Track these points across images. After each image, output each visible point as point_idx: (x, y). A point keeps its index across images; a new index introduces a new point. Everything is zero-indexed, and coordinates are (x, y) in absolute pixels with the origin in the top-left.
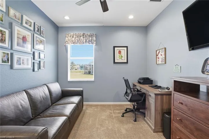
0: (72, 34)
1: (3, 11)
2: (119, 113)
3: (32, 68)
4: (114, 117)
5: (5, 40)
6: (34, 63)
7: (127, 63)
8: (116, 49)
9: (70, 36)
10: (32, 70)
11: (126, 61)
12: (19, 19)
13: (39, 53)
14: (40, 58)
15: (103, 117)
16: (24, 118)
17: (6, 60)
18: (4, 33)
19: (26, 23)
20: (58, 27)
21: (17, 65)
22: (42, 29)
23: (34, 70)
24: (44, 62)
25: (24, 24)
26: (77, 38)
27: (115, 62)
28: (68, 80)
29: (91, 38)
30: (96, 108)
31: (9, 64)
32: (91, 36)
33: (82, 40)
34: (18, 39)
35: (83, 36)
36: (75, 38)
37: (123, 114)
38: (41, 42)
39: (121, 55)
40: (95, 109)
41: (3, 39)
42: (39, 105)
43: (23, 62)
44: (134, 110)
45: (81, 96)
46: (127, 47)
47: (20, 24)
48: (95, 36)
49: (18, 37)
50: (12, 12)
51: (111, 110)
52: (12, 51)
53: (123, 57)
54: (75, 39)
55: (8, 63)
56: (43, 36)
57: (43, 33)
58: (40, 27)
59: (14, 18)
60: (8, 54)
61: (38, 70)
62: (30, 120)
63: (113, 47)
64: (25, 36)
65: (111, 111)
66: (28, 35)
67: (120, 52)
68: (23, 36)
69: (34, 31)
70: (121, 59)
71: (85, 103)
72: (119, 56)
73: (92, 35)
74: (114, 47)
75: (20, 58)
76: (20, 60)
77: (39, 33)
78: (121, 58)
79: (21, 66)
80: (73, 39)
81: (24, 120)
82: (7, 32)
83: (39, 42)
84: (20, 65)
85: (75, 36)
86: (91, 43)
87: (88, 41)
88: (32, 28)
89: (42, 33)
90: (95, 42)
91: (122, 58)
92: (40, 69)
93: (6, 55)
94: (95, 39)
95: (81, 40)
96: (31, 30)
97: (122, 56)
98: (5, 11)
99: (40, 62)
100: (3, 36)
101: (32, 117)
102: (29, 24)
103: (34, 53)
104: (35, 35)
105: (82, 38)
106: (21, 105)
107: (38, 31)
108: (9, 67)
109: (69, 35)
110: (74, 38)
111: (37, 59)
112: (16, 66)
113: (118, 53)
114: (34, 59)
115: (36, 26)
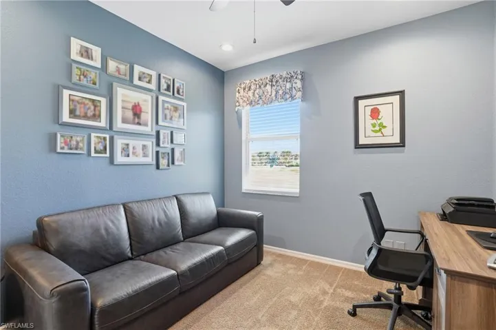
0: (248, 82)
1: (96, 68)
2: (347, 299)
3: (154, 162)
4: (323, 307)
5: (99, 116)
6: (157, 153)
7: (402, 144)
8: (362, 103)
9: (244, 89)
10: (155, 167)
11: (396, 139)
12: (125, 75)
13: (172, 133)
14: (172, 142)
15: (294, 298)
16: (110, 254)
17: (102, 148)
18: (99, 104)
19: (140, 79)
20: (223, 72)
21: (122, 156)
22: (177, 85)
23: (158, 167)
24: (184, 149)
25: (136, 82)
26: (257, 91)
27: (360, 143)
28: (243, 191)
29: (288, 85)
30: (295, 268)
31: (108, 155)
32: (290, 78)
33: (270, 94)
34: (123, 111)
35: (272, 81)
36: (255, 91)
37: (355, 307)
38: (176, 109)
39: (379, 122)
40: (291, 272)
41: (97, 113)
42: (148, 236)
43: (135, 151)
44: (396, 306)
45: (254, 229)
46: (402, 94)
47: (128, 83)
48: (300, 77)
49: (123, 108)
50: (112, 65)
51: (331, 285)
52: (112, 133)
53: (385, 127)
54: (254, 93)
55: (106, 153)
56: (182, 97)
57: (181, 91)
58: (174, 80)
59: (117, 74)
60: (105, 139)
61: (168, 166)
62: (126, 260)
63: (352, 100)
64: (138, 103)
65: (327, 287)
66: (145, 101)
67: (375, 113)
68: (133, 104)
69: (159, 90)
70: (379, 134)
71: (266, 248)
72: (374, 125)
73: (292, 77)
74: (357, 99)
75: (128, 145)
76: (128, 148)
77: (171, 94)
78: (380, 130)
79: (132, 159)
80: (250, 94)
81: (108, 256)
82: (104, 102)
83: (171, 110)
84: (128, 156)
85: (253, 87)
86: (288, 96)
87: (281, 92)
88: (153, 86)
89: (178, 93)
90: (299, 94)
91: (383, 130)
92: (173, 163)
93: (103, 141)
94: (299, 84)
95: (266, 94)
96: (150, 90)
97: (382, 126)
98: (99, 66)
99: (173, 150)
100: (97, 109)
101: (132, 254)
102: (147, 80)
103: (158, 133)
104: (161, 98)
105: (268, 87)
106: (106, 230)
107: (168, 89)
108: (108, 160)
109: (243, 86)
110: (252, 91)
111: (166, 145)
112: (120, 158)
113: (368, 117)
114: (158, 144)
115: (163, 81)
